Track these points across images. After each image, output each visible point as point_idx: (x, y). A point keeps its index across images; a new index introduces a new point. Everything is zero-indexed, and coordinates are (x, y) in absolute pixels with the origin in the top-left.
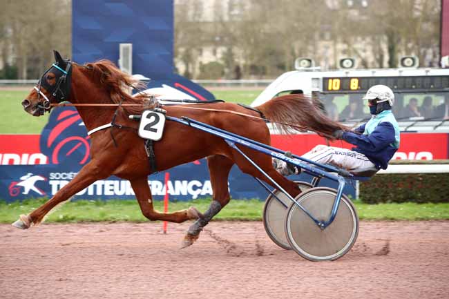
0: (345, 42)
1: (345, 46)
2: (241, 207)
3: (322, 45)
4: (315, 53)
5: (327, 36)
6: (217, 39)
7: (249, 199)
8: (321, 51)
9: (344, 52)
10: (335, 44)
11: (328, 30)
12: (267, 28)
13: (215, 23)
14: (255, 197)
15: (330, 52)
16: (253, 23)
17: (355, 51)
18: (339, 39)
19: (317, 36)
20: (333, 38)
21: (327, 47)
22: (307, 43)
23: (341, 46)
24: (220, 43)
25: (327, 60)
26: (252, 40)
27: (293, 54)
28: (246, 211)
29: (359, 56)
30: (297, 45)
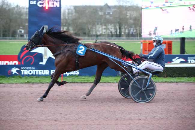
0: (105, 26)
2: (84, 79)
3: (98, 26)
4: (95, 29)
5: (100, 24)
7: (85, 76)
8: (97, 28)
9: (105, 29)
10: (102, 26)
11: (100, 22)
12: (80, 21)
14: (87, 75)
15: (101, 29)
16: (75, 19)
17: (108, 29)
18: (103, 25)
19: (96, 24)
20: (101, 24)
21: (99, 27)
22: (93, 26)
23: (104, 27)
25: (99, 31)
26: (75, 25)
27: (88, 29)
28: (85, 80)
29: (110, 30)
30: (90, 27)
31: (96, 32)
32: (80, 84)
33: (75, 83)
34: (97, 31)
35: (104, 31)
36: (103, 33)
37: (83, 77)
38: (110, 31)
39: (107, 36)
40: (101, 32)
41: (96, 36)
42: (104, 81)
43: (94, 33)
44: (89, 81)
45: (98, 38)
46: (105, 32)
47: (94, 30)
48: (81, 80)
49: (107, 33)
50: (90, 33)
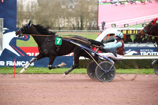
0: (67, 19)
1: (67, 20)
2: (38, 70)
3: (60, 19)
4: (58, 22)
5: (62, 17)
6: (28, 17)
7: (40, 67)
8: (60, 21)
9: (67, 22)
10: (64, 19)
11: (62, 15)
12: (43, 14)
13: (27, 12)
14: (42, 66)
15: (63, 22)
16: (39, 12)
17: (71, 22)
18: (66, 18)
19: (59, 17)
20: (64, 17)
21: (62, 20)
22: (55, 19)
23: (66, 20)
24: (29, 18)
25: (62, 24)
26: (39, 18)
27: (51, 22)
28: (39, 71)
29: (72, 23)
30: (53, 19)
32: (33, 75)
33: (28, 74)
34: (60, 24)
35: (66, 24)
36: (66, 26)
37: (38, 68)
38: (72, 24)
39: (68, 28)
40: (63, 25)
41: (58, 29)
42: (57, 72)
43: (57, 26)
44: (43, 72)
45: (60, 30)
46: (67, 25)
47: (57, 23)
48: (35, 71)
49: (70, 26)
50: (53, 26)
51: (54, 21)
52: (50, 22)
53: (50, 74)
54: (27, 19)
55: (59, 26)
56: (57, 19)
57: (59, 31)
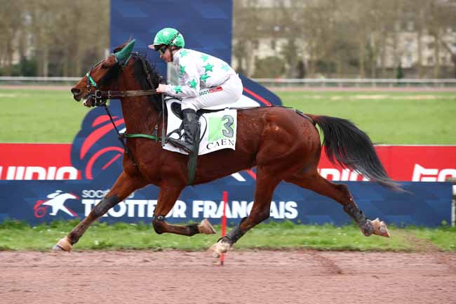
0: (431, 33)
1: (432, 39)
2: (313, 234)
3: (403, 37)
4: (395, 46)
5: (411, 26)
6: (277, 29)
7: (321, 224)
8: (402, 43)
9: (431, 46)
10: (419, 37)
11: (412, 19)
12: (337, 15)
13: (275, 9)
14: (329, 222)
15: (414, 45)
16: (319, 10)
17: (444, 45)
18: (425, 31)
19: (397, 27)
20: (418, 28)
21: (410, 40)
22: (385, 34)
23: (427, 39)
24: (280, 34)
25: (409, 56)
26: (319, 31)
27: (368, 47)
28: (318, 239)
29: (449, 51)
30: (373, 37)
31: (397, 58)
32: (294, 255)
33: (276, 250)
34: (401, 54)
35: (427, 53)
36: (425, 63)
37: (313, 229)
38: (449, 56)
39: (436, 71)
40: (415, 59)
41: (396, 73)
42: (387, 245)
43: (389, 62)
44: (331, 243)
45: (402, 80)
46: (430, 59)
47: (389, 49)
48: (302, 238)
49: (440, 62)
50: (376, 63)
51: (377, 43)
52: (362, 46)
53: (358, 250)
54: (276, 35)
55: (400, 63)
56: (390, 34)
57: (399, 84)
